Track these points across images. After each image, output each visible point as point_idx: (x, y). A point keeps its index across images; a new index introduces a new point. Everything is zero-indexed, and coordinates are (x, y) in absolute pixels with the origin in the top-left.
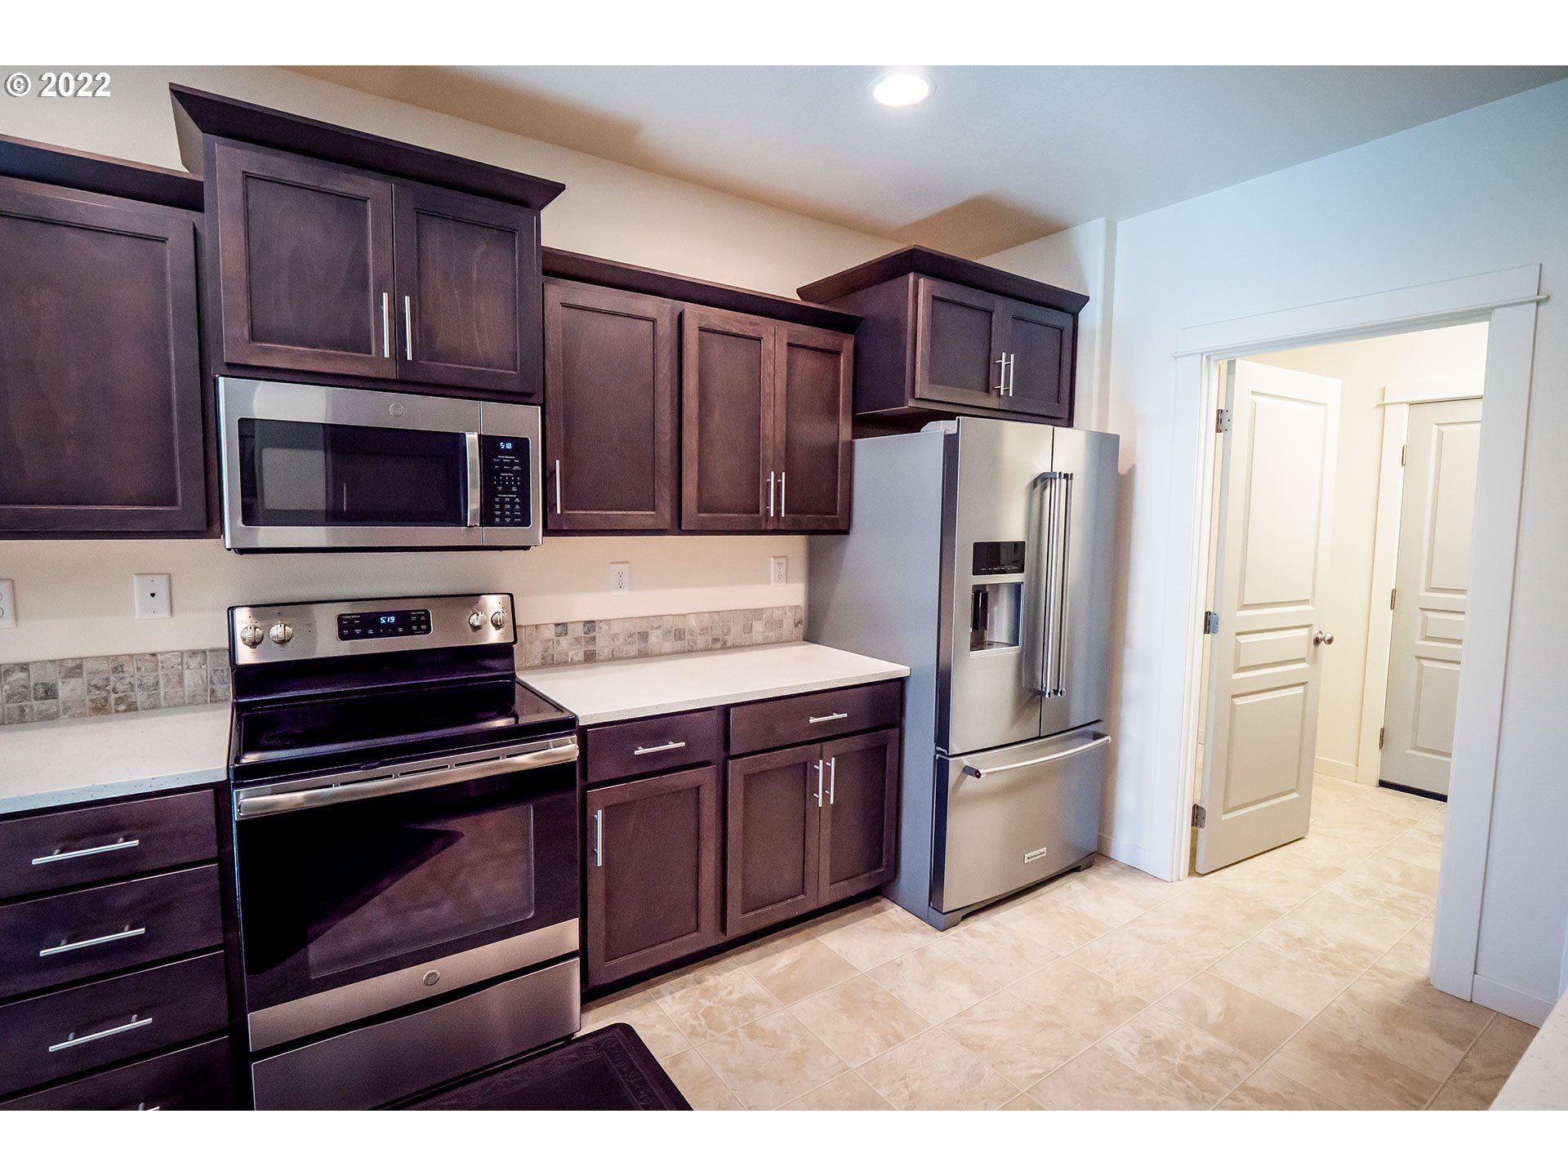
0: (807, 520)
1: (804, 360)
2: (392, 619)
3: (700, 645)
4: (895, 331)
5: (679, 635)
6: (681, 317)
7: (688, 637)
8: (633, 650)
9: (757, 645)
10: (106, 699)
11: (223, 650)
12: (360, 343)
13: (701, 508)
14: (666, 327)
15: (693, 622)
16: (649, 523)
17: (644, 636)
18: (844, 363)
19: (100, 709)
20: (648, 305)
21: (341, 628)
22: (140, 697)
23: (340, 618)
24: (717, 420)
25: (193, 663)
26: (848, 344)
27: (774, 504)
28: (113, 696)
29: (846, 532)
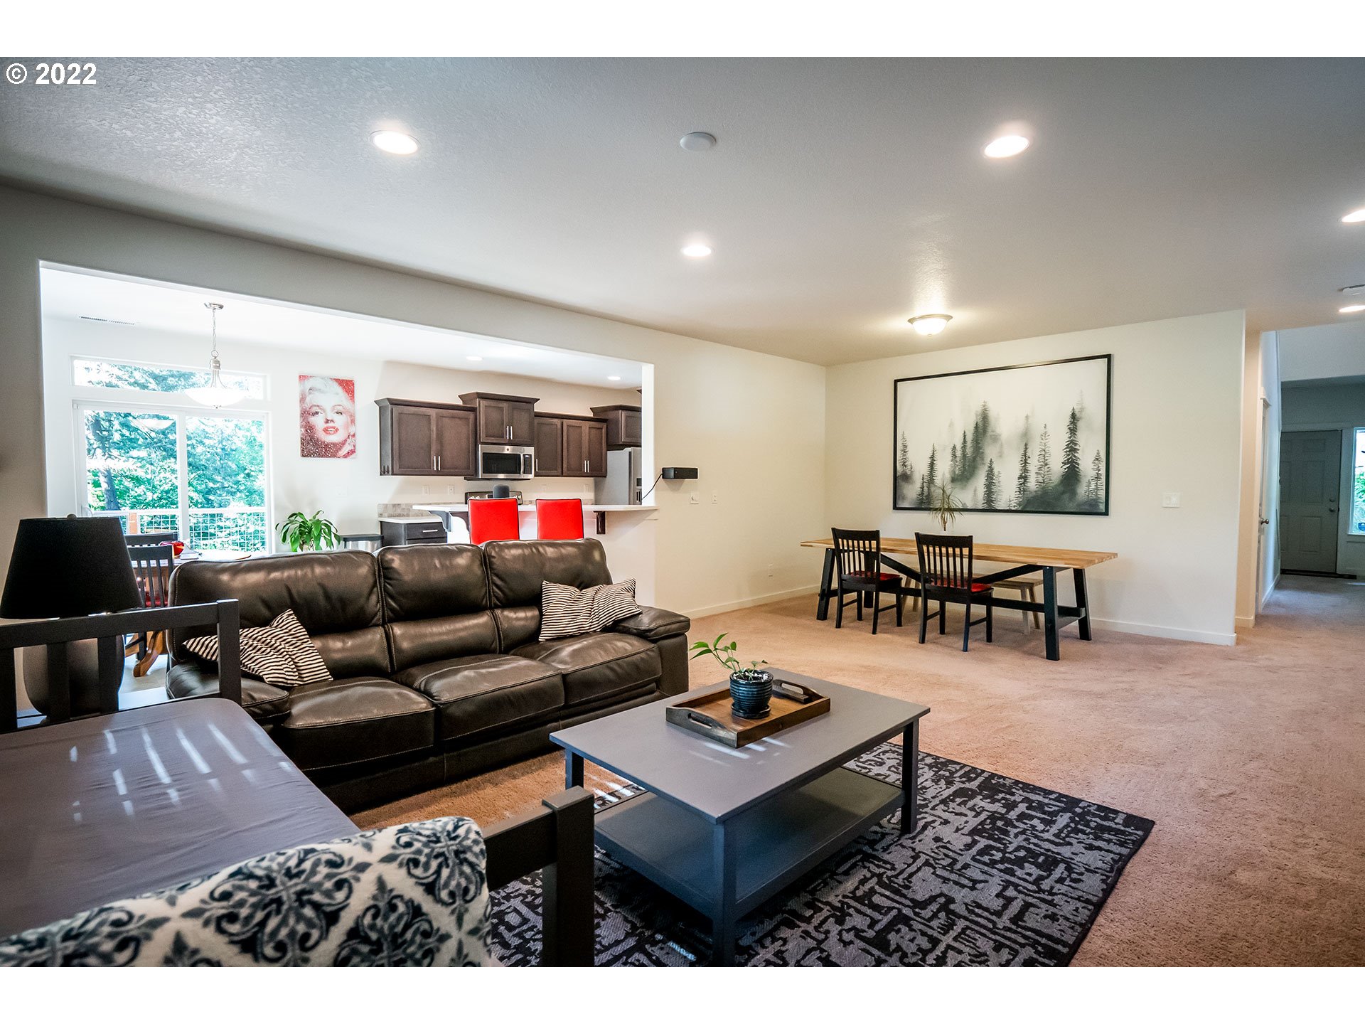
0: (594, 473)
1: (593, 431)
4: (617, 422)
6: (562, 423)
12: (502, 436)
13: (568, 470)
14: (559, 426)
16: (556, 474)
18: (604, 430)
20: (555, 421)
24: (571, 448)
26: (605, 426)
27: (586, 469)
29: (605, 477)
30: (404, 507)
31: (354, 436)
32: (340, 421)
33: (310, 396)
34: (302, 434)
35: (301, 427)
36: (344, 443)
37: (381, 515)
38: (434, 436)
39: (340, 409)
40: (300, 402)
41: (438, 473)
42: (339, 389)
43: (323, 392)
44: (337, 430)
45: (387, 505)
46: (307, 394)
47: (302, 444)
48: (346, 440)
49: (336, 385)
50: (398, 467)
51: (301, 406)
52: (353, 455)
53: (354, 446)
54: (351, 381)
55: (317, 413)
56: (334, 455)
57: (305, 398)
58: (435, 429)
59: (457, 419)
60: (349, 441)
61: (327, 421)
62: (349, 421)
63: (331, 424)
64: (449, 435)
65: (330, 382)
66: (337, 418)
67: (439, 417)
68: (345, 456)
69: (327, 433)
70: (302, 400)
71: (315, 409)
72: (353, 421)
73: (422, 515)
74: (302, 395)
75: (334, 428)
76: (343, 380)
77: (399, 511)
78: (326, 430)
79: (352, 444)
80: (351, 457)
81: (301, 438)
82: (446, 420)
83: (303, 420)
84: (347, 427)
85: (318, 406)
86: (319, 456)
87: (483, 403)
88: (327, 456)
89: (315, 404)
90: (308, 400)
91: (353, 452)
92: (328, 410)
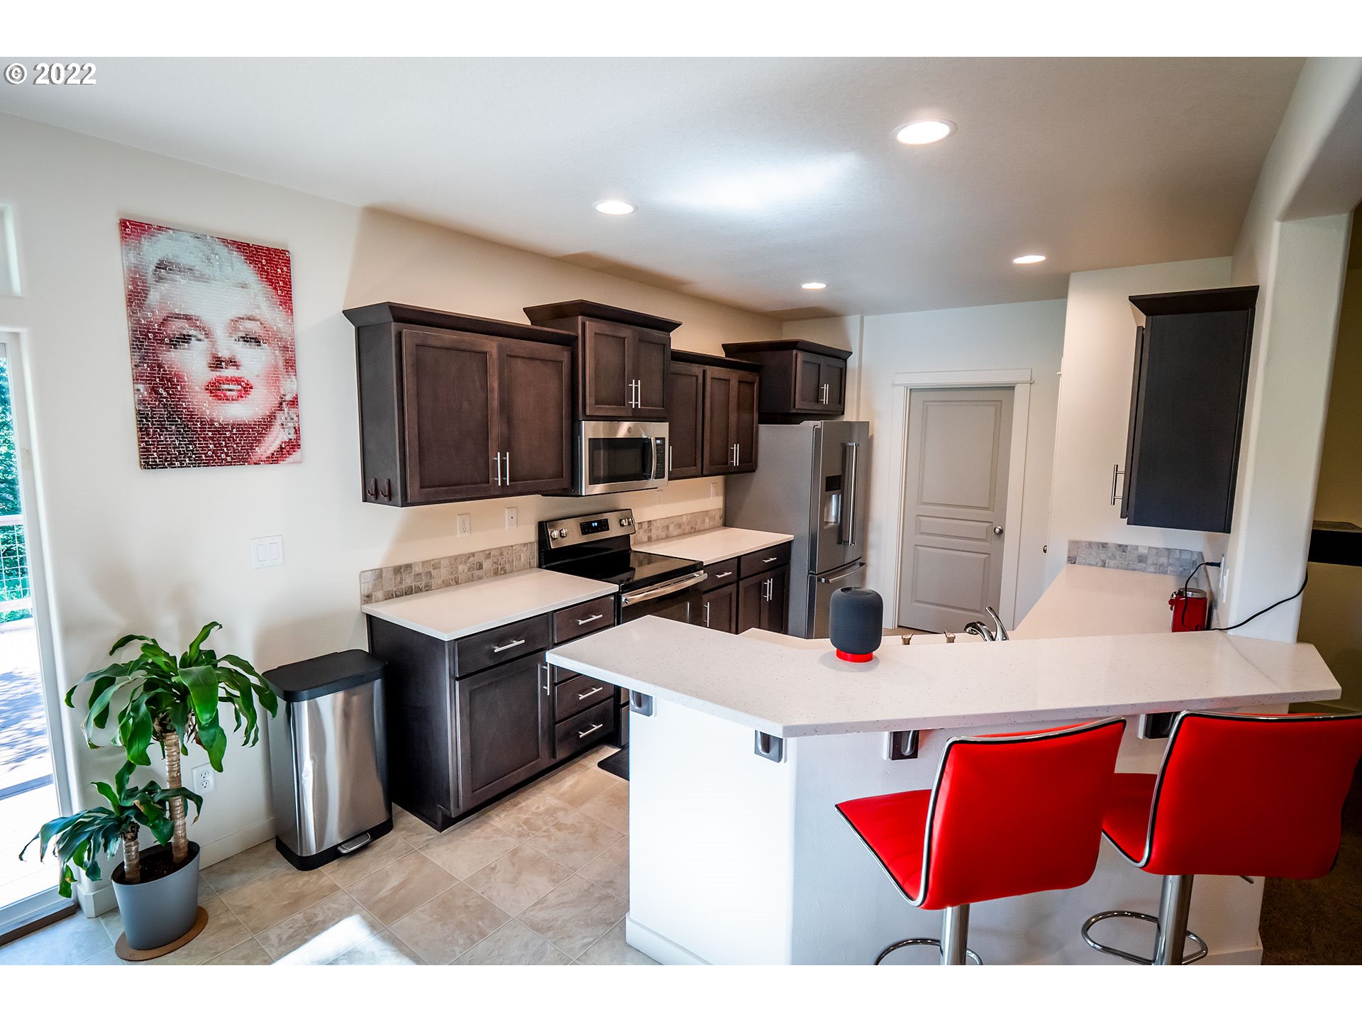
2: (596, 524)
3: (687, 531)
5: (680, 526)
7: (683, 527)
8: (663, 534)
9: (701, 531)
10: (498, 568)
11: (534, 542)
15: (684, 519)
17: (668, 527)
19: (496, 573)
21: (582, 529)
22: (507, 567)
23: (581, 524)
25: (524, 549)
28: (500, 567)
30: (417, 569)
31: (294, 403)
32: (254, 363)
33: (164, 287)
34: (142, 402)
35: (136, 380)
36: (266, 424)
37: (368, 598)
38: (495, 403)
39: (253, 328)
40: (130, 302)
41: (505, 492)
42: (247, 273)
43: (201, 278)
44: (247, 388)
45: (381, 570)
46: (150, 278)
47: (143, 430)
48: (272, 417)
49: (237, 259)
50: (417, 485)
51: (132, 314)
52: (296, 456)
53: (297, 431)
54: (283, 252)
55: (186, 339)
56: (242, 458)
57: (145, 292)
58: (496, 385)
59: (538, 363)
60: (281, 417)
61: (217, 363)
62: (281, 363)
63: (229, 372)
64: (524, 402)
65: (222, 250)
66: (246, 354)
67: (508, 357)
68: (274, 459)
69: (219, 398)
70: (136, 296)
71: (176, 327)
72: (290, 364)
73: (457, 583)
74: (134, 281)
75: (237, 381)
76: (258, 249)
77: (409, 581)
78: (214, 389)
79: (291, 425)
80: (290, 459)
81: (139, 412)
82: (519, 365)
83: (143, 359)
84: (273, 379)
85: (188, 318)
86: (198, 462)
87: (592, 326)
88: (222, 463)
89: (177, 311)
90: (154, 297)
91: (292, 446)
92: (220, 332)
